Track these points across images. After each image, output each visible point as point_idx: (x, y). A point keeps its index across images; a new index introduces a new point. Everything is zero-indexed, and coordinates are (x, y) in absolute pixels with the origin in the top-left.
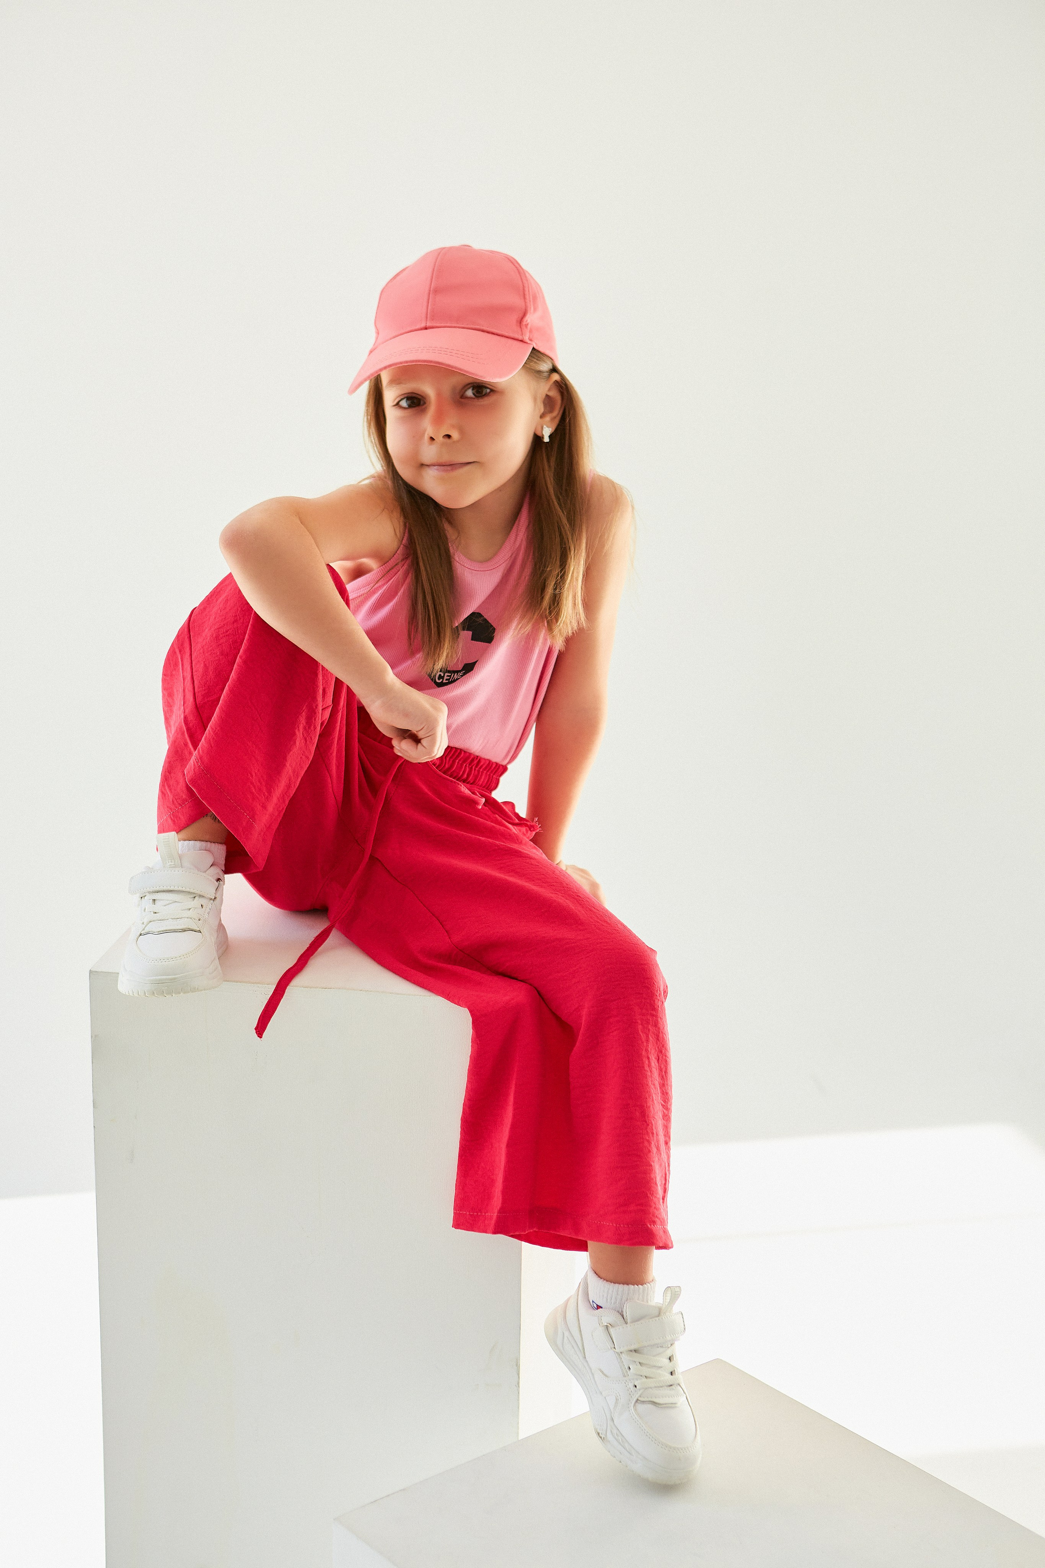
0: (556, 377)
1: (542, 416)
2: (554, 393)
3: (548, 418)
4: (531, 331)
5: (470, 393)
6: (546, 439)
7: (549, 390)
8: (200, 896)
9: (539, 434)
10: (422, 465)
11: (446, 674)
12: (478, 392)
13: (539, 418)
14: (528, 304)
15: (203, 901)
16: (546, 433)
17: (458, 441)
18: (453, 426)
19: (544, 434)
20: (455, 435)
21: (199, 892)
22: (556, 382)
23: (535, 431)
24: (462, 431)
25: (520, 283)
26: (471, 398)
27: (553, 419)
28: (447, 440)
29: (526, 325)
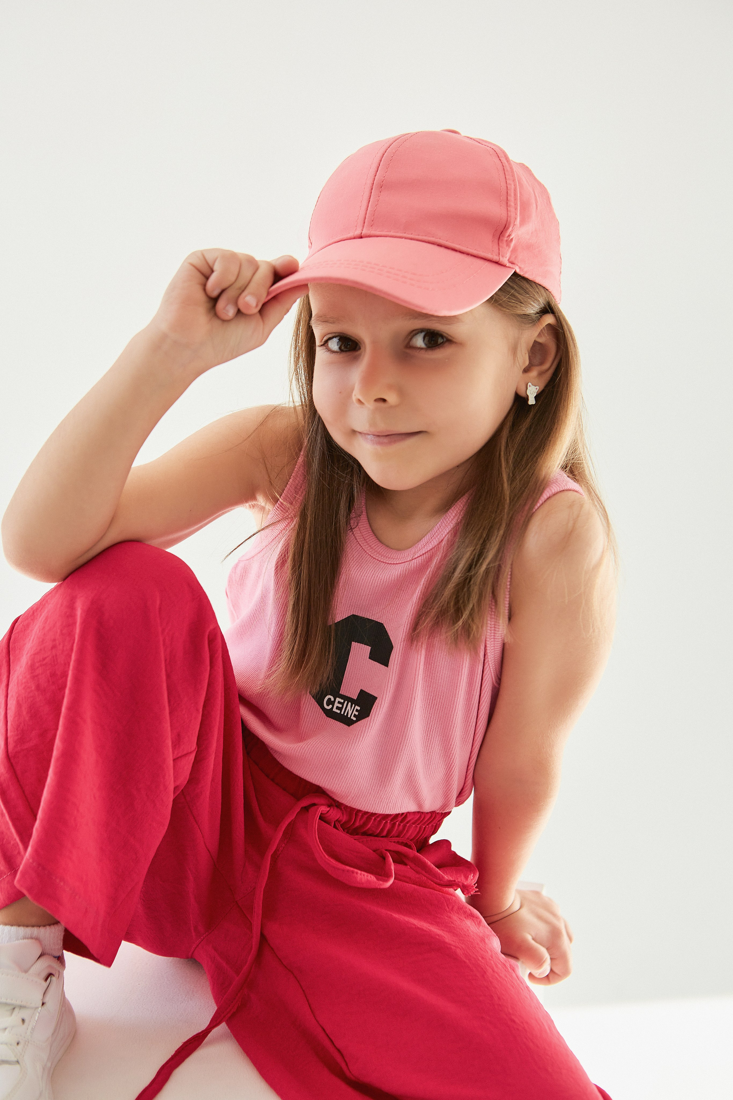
0: (549, 319)
1: (526, 370)
2: (546, 339)
3: (534, 373)
4: (514, 250)
5: (419, 341)
6: (532, 401)
7: (539, 335)
8: (21, 1007)
9: (522, 393)
10: (354, 432)
11: (338, 699)
12: (429, 342)
13: (521, 373)
14: (512, 214)
15: (24, 1014)
16: (532, 393)
17: (395, 407)
18: (390, 387)
19: (528, 394)
20: (392, 398)
21: (18, 1003)
22: (549, 325)
23: (516, 390)
24: (401, 392)
25: (503, 184)
26: (421, 349)
27: (541, 374)
28: (381, 405)
29: (509, 242)
